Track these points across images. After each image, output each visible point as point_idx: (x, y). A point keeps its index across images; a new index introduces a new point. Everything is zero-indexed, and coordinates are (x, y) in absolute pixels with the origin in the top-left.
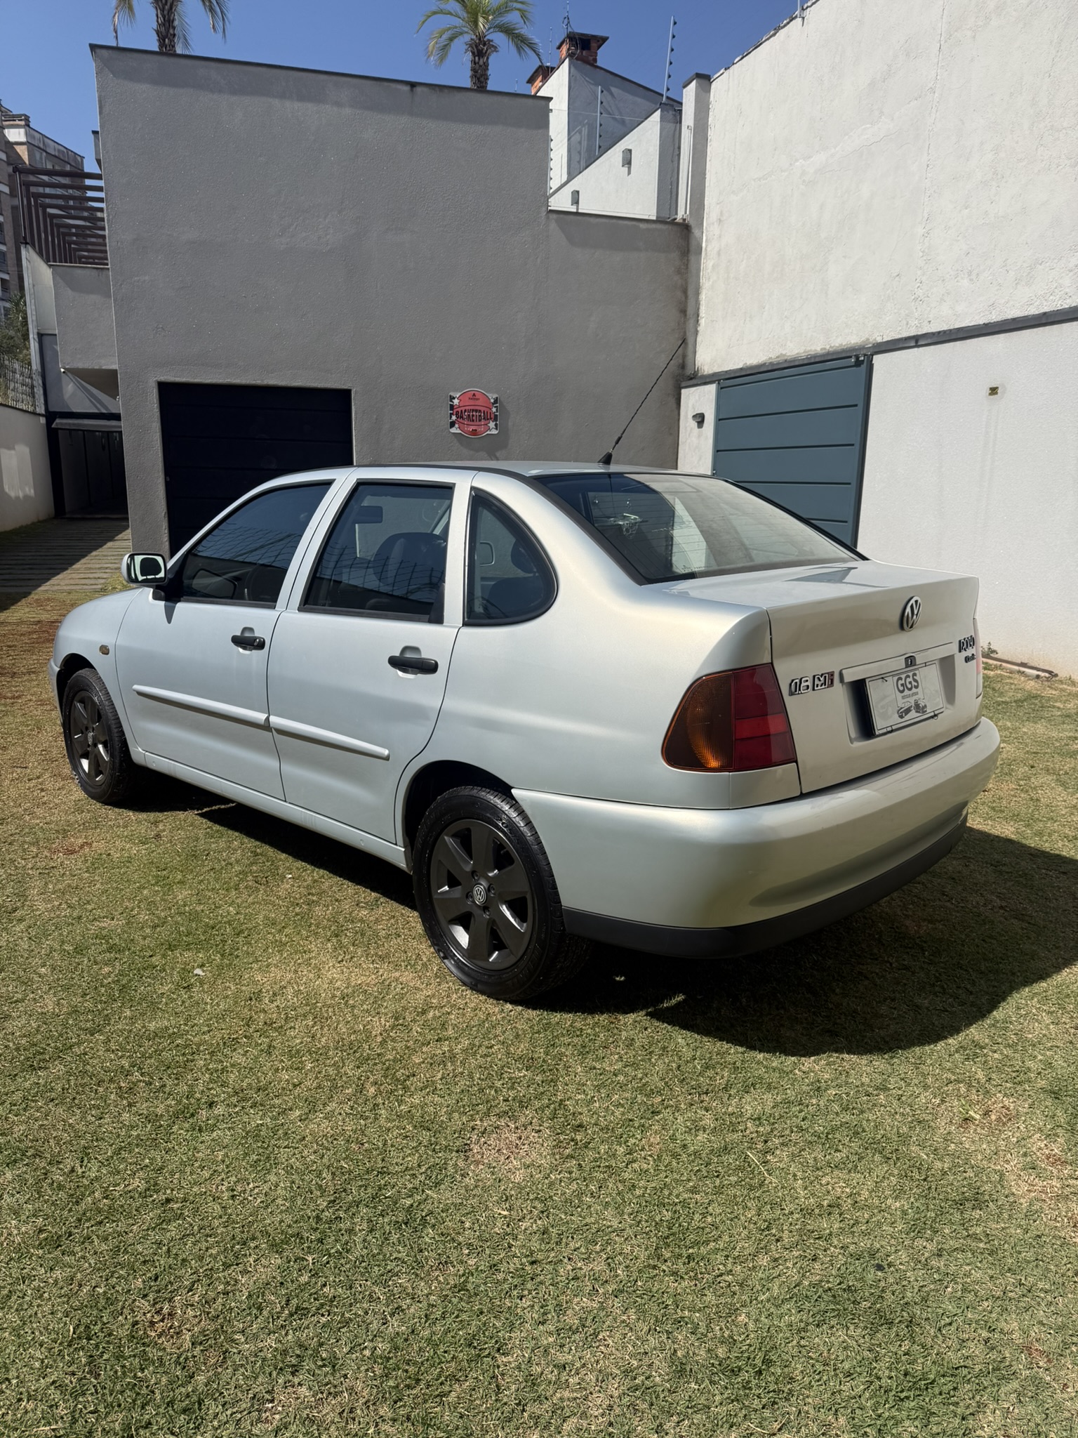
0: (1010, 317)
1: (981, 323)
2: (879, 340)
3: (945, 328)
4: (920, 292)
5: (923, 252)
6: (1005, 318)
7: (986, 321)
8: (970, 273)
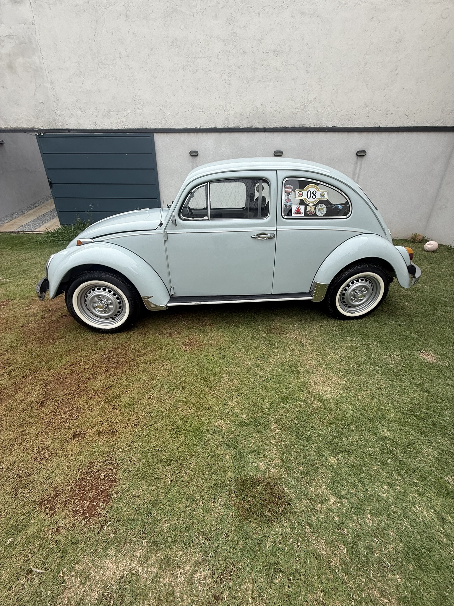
0: (104, 128)
1: (93, 128)
2: (42, 128)
3: (76, 128)
4: (57, 112)
5: (54, 95)
6: (102, 128)
7: (95, 128)
8: (81, 109)
